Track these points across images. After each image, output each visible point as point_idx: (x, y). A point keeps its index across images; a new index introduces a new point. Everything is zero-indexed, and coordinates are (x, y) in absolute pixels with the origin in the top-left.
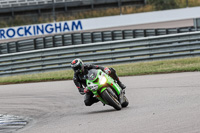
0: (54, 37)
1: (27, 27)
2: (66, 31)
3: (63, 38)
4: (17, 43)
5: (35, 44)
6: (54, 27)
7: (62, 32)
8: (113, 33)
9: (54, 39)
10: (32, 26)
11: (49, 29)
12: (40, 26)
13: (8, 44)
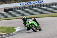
0: (35, 5)
1: (28, 2)
2: (39, 3)
3: (38, 6)
4: (25, 7)
5: (30, 7)
6: (35, 2)
7: (38, 4)
8: (52, 4)
9: (35, 6)
10: (29, 2)
11: (34, 3)
12: (31, 2)
13: (22, 7)
